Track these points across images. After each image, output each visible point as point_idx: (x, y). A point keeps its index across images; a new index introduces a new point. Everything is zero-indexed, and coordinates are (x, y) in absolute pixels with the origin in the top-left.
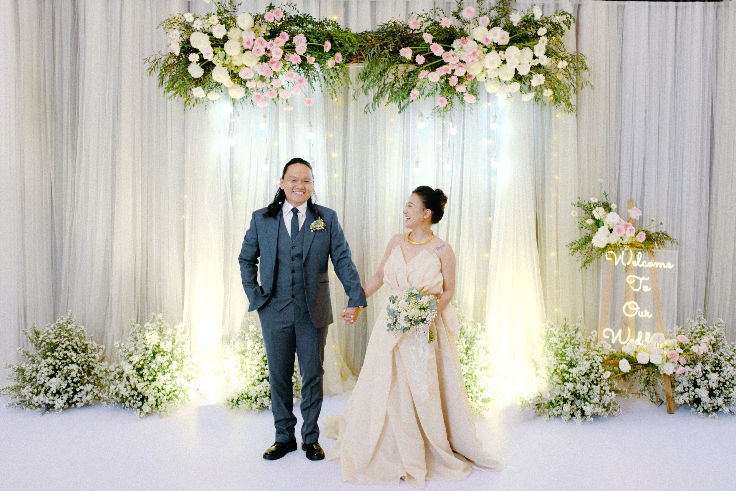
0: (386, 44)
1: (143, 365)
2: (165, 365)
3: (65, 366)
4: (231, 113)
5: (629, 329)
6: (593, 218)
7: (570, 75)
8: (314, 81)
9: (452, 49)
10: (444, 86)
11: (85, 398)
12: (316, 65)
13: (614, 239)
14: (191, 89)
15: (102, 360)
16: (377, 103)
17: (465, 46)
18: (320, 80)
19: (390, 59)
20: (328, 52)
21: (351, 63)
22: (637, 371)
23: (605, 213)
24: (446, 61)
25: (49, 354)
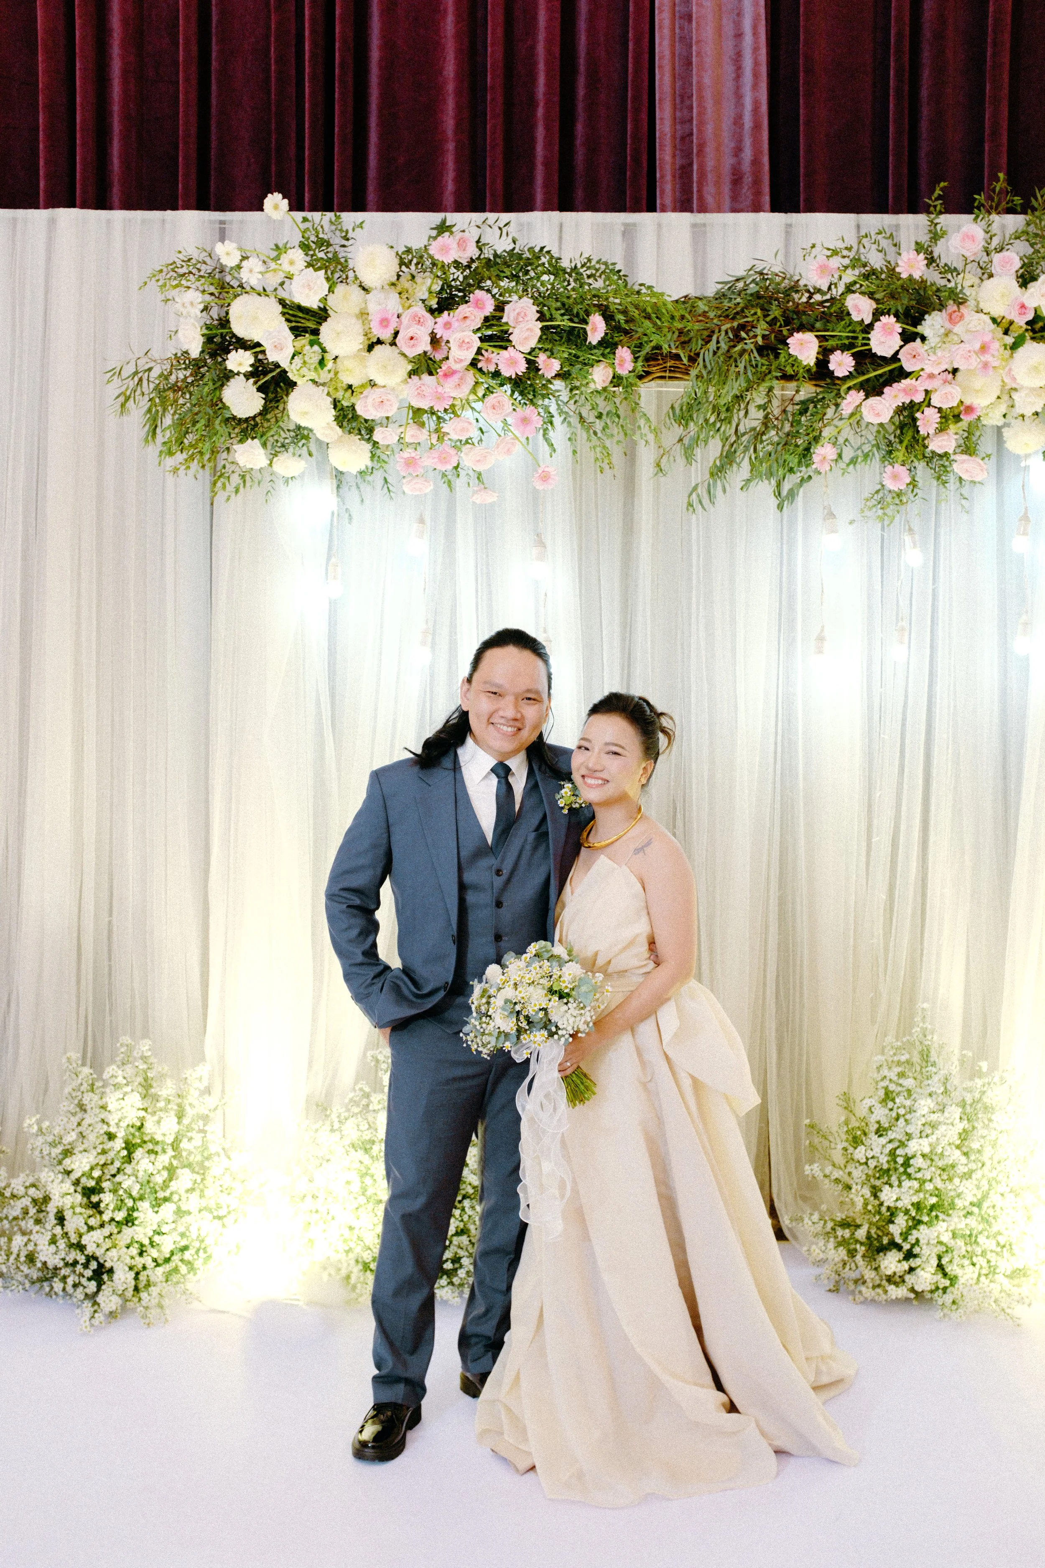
0: (742, 327)
1: (99, 1180)
4: (333, 513)
8: (550, 426)
9: (918, 340)
12: (560, 385)
14: (228, 449)
16: (719, 483)
17: (958, 329)
18: (569, 423)
20: (597, 347)
21: (646, 380)
24: (908, 368)
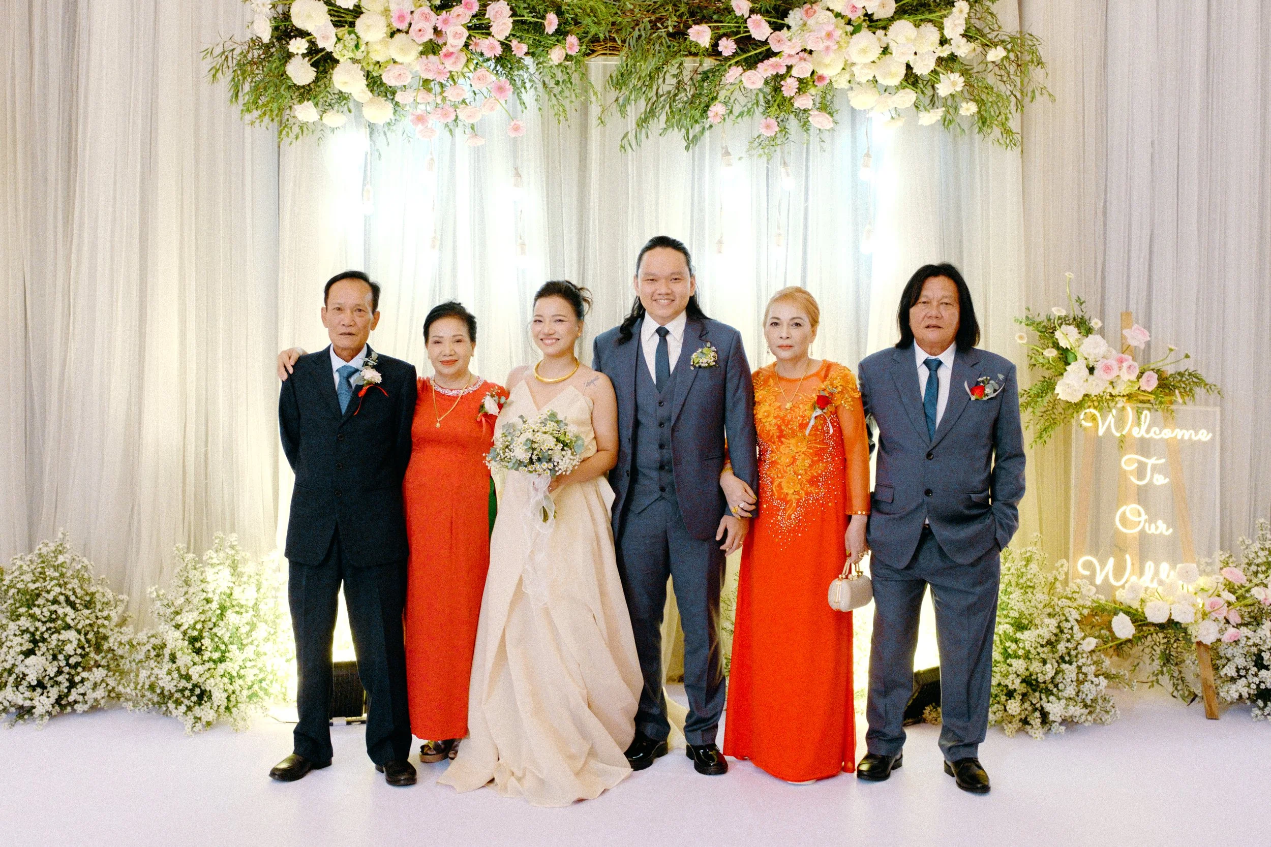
0: (660, 19)
1: (201, 631)
2: (244, 630)
3: (52, 633)
4: (367, 152)
5: (1128, 557)
6: (1056, 345)
7: (1009, 76)
8: (523, 90)
9: (785, 28)
10: (769, 97)
11: (91, 696)
12: (528, 60)
13: (1097, 386)
14: (290, 107)
15: (123, 622)
16: (644, 131)
17: (811, 22)
18: (536, 88)
19: (669, 47)
20: (552, 35)
21: (593, 56)
22: (1146, 637)
23: (1079, 336)
24: (775, 49)
25: (23, 610)
